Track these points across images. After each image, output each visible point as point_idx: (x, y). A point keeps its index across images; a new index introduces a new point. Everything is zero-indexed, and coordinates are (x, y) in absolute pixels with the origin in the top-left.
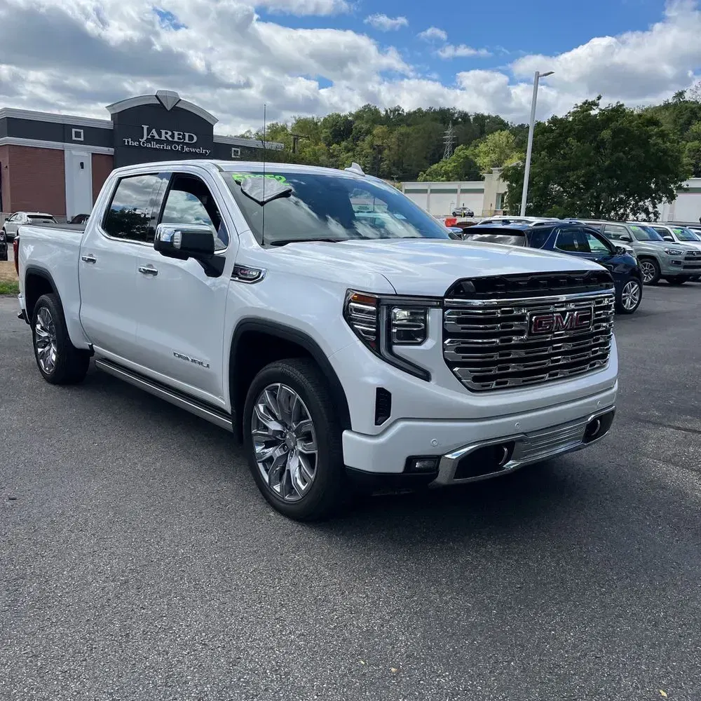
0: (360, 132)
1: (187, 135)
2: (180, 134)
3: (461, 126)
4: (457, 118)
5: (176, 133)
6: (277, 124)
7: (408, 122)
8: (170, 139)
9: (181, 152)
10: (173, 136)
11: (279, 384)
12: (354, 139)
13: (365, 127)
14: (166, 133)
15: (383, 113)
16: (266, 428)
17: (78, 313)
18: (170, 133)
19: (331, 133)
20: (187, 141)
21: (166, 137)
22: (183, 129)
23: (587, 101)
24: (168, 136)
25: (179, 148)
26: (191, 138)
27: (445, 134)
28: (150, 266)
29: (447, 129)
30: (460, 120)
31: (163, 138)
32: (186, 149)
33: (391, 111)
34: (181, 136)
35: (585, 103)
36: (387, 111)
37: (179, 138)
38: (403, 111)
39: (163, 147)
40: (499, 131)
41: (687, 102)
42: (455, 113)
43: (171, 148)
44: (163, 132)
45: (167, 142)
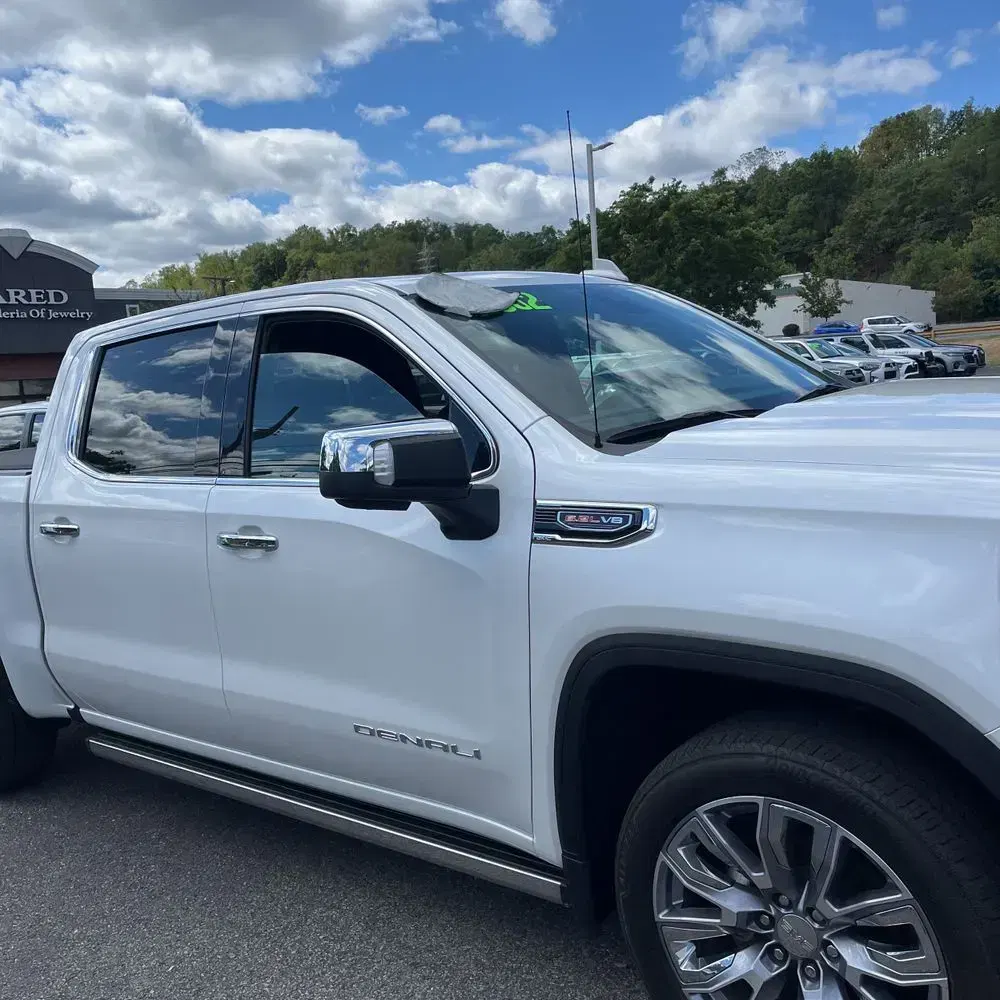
0: (299, 265)
1: (51, 293)
2: (41, 293)
3: (439, 242)
4: (433, 233)
5: (33, 292)
6: (173, 266)
7: (365, 244)
8: (25, 302)
9: (45, 320)
10: (28, 297)
11: (759, 799)
12: (291, 277)
13: (305, 256)
14: (17, 294)
15: (327, 236)
16: (713, 909)
17: (36, 645)
18: (23, 293)
19: (256, 271)
20: (52, 301)
21: (17, 300)
22: (43, 284)
23: (636, 184)
24: (20, 298)
25: (41, 313)
26: (58, 297)
27: (421, 256)
28: (245, 529)
29: (421, 249)
30: (437, 235)
31: (13, 301)
32: (53, 315)
33: (338, 233)
34: (42, 296)
35: (634, 188)
36: (331, 233)
37: (39, 299)
38: (355, 230)
39: (15, 315)
40: (494, 244)
41: (729, 183)
42: (429, 226)
43: (28, 314)
44: (12, 292)
45: (20, 306)
